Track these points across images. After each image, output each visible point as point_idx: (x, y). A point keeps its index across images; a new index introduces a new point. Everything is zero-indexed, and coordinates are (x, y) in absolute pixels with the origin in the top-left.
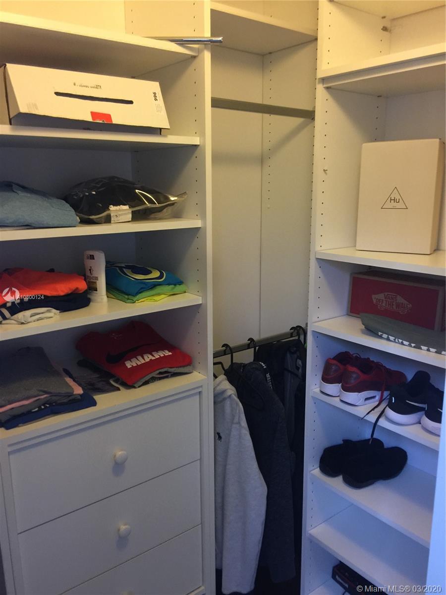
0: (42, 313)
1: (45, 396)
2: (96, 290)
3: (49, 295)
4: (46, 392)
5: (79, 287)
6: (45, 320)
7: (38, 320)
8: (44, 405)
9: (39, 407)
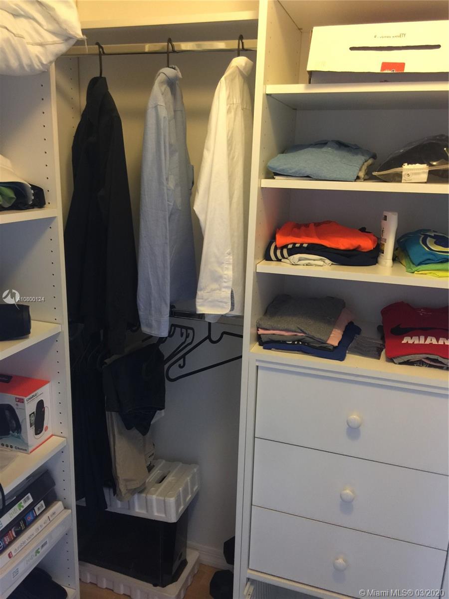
0: (314, 260)
1: (302, 334)
2: (383, 253)
3: (329, 246)
4: (303, 332)
5: (361, 245)
6: (314, 267)
7: (307, 265)
8: (298, 341)
9: (294, 342)
